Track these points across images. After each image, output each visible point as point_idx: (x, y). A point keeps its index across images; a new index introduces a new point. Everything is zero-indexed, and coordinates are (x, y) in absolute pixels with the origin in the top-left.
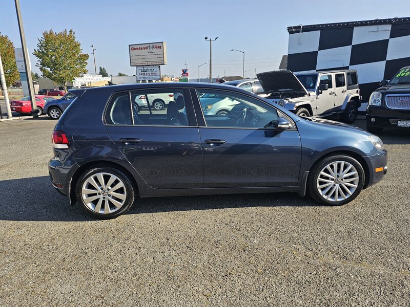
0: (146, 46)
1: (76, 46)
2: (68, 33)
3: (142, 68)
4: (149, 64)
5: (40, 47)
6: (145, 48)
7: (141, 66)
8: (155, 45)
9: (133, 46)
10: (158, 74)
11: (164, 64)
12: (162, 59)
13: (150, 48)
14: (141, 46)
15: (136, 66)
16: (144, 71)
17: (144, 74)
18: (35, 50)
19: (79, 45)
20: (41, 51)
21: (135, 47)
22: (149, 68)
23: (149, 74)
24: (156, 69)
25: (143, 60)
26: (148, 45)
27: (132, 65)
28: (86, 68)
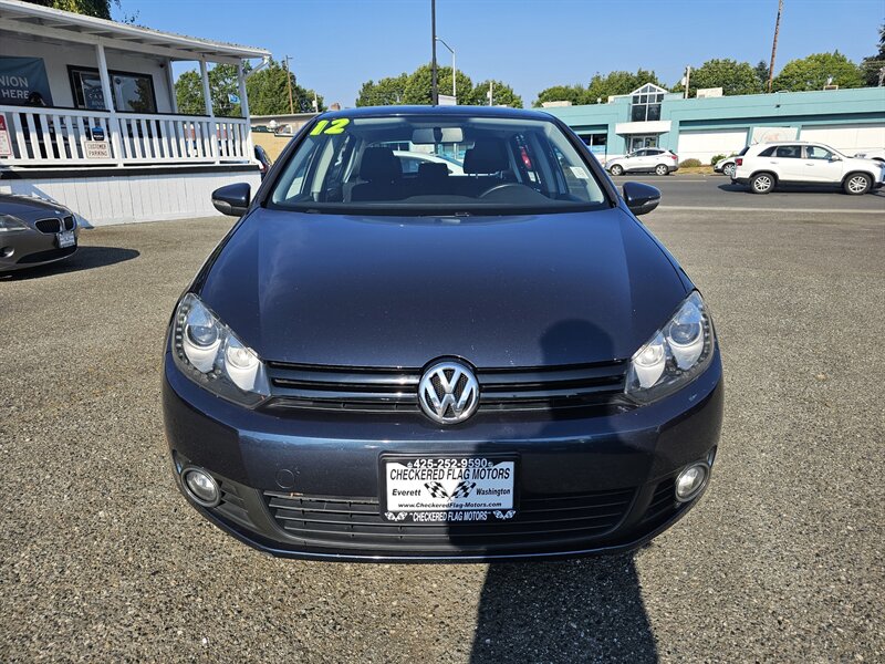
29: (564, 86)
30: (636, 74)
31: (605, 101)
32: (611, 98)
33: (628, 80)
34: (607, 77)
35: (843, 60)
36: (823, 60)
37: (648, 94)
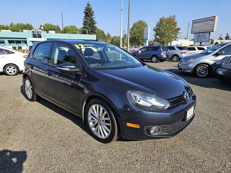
0: (203, 20)
1: (174, 24)
2: (172, 17)
3: (198, 34)
4: (203, 32)
5: (157, 26)
6: (202, 22)
7: (198, 33)
8: (209, 19)
9: (195, 21)
10: (208, 38)
11: (213, 31)
12: (212, 28)
13: (205, 21)
14: (200, 21)
15: (194, 33)
16: (199, 36)
17: (198, 38)
18: (154, 28)
19: (176, 23)
20: (157, 28)
21: (196, 21)
22: (203, 34)
23: (202, 38)
24: (207, 35)
25: (200, 29)
26: (205, 19)
27: (192, 33)
28: (178, 36)
29: (2, 25)
30: (26, 24)
31: (22, 31)
32: (24, 31)
33: (24, 25)
34: (16, 24)
35: (76, 27)
36: (72, 27)
37: (34, 31)
